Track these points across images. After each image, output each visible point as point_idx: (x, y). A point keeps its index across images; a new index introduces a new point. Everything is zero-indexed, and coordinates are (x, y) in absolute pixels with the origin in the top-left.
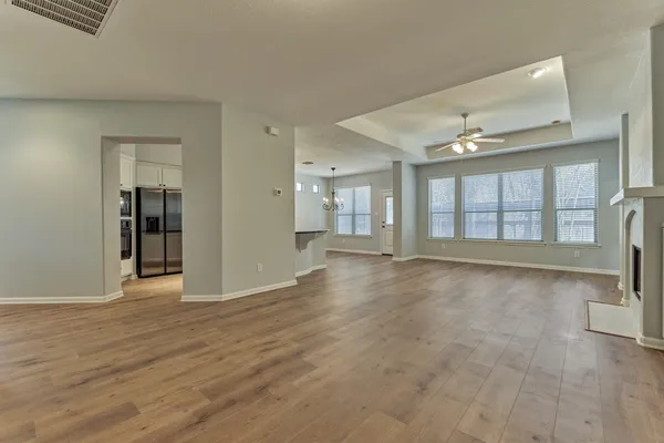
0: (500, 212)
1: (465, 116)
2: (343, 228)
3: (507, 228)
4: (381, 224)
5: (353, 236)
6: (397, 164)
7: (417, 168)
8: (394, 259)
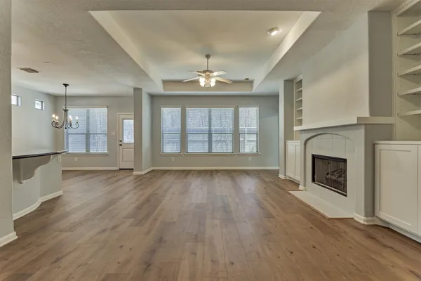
0: (210, 134)
1: (208, 56)
2: (75, 146)
3: (214, 144)
4: (118, 143)
5: (88, 154)
6: (137, 90)
7: (153, 97)
8: (135, 173)
